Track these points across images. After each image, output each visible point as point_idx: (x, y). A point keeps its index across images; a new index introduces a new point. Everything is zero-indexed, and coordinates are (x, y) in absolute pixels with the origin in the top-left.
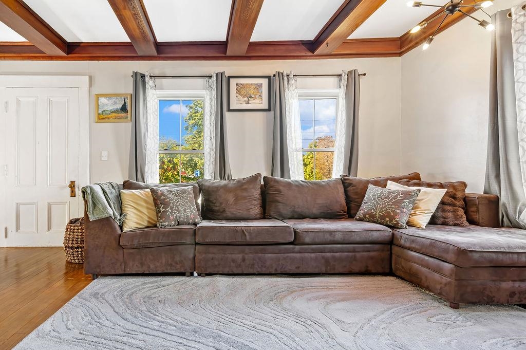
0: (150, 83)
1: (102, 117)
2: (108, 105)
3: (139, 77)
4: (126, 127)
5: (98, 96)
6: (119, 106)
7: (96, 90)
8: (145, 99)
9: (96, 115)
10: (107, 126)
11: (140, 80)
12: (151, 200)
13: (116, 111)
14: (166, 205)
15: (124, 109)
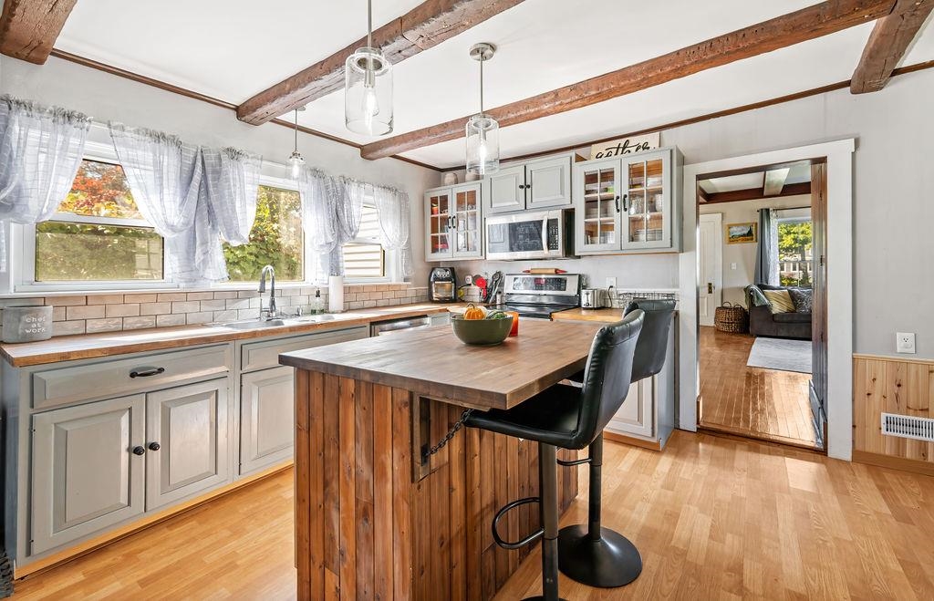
0: (772, 214)
1: (733, 239)
2: (737, 231)
3: (764, 213)
4: (752, 247)
5: (730, 227)
6: (746, 232)
7: (727, 222)
8: (769, 227)
9: (727, 239)
10: (737, 246)
11: (765, 213)
12: (788, 297)
13: (744, 235)
14: (802, 300)
15: (750, 233)
